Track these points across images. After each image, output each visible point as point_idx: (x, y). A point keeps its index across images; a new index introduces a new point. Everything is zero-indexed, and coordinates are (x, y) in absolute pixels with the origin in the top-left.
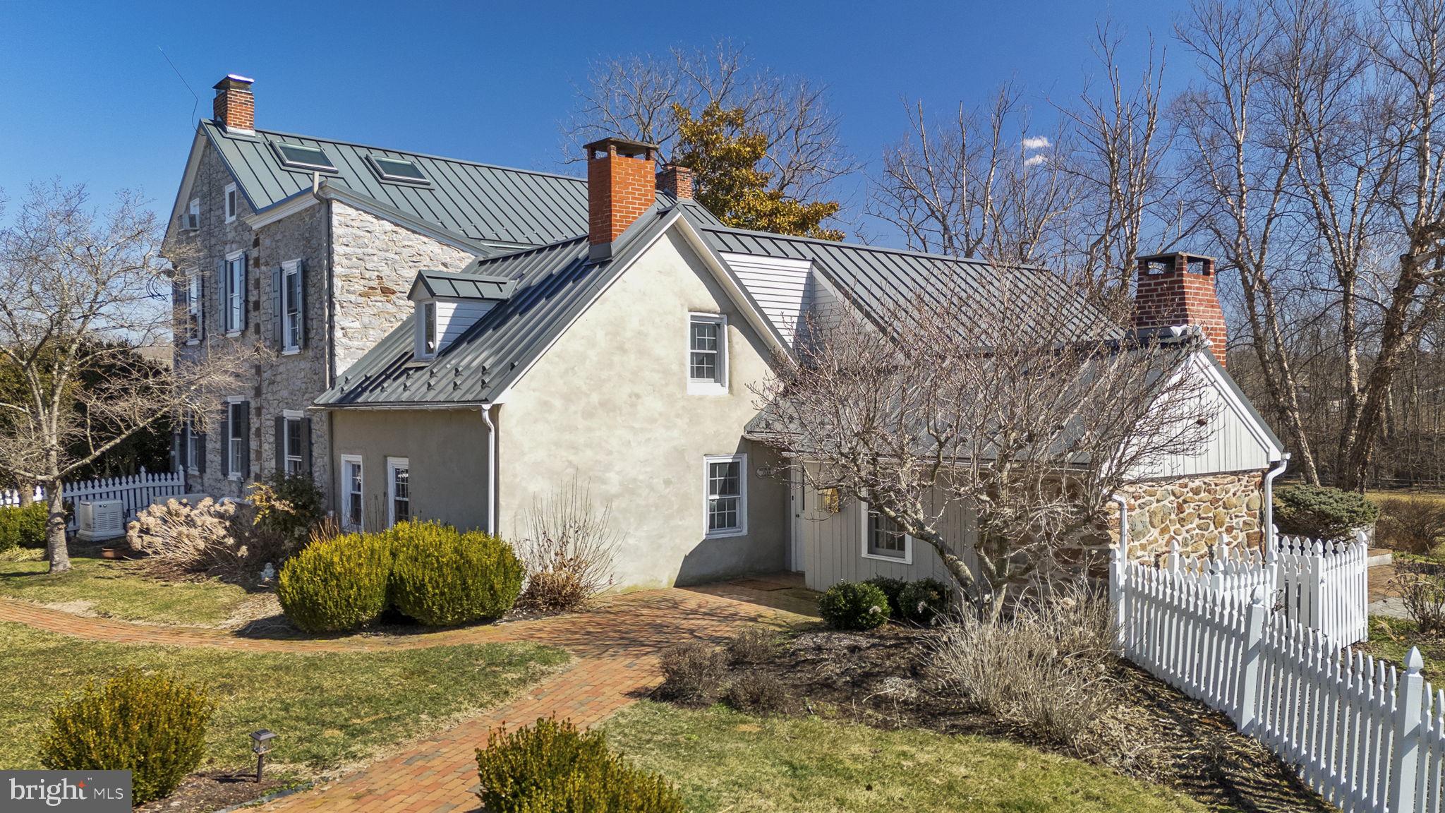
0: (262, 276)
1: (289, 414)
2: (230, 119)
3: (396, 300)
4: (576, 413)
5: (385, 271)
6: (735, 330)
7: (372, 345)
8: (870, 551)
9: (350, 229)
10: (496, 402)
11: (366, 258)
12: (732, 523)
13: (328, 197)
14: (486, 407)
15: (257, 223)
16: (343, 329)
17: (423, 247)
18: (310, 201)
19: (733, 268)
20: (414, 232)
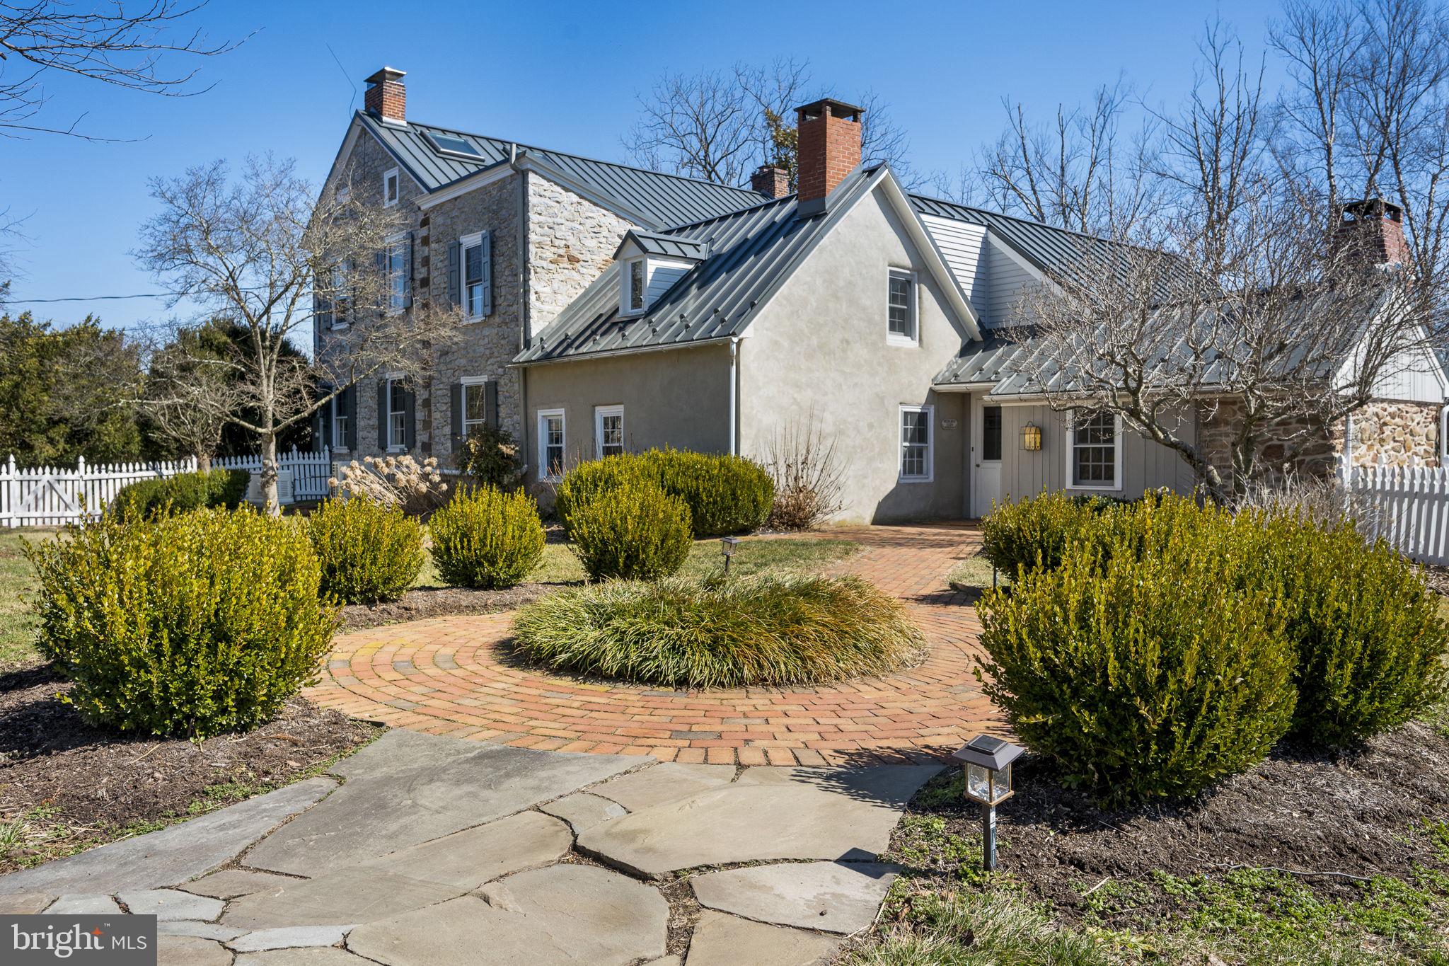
0: (432, 253)
1: (466, 381)
2: (385, 109)
3: (581, 269)
4: (799, 353)
5: (572, 241)
6: (924, 288)
7: (560, 310)
8: (1075, 483)
9: (543, 199)
10: (741, 336)
11: (556, 227)
12: (920, 471)
13: (524, 168)
14: (735, 340)
15: (427, 203)
16: (536, 293)
17: (603, 220)
18: (506, 171)
19: (930, 229)
20: (595, 204)
